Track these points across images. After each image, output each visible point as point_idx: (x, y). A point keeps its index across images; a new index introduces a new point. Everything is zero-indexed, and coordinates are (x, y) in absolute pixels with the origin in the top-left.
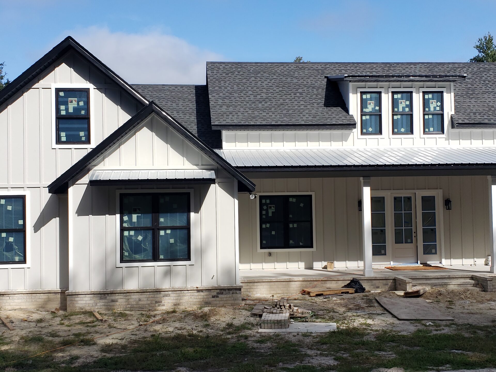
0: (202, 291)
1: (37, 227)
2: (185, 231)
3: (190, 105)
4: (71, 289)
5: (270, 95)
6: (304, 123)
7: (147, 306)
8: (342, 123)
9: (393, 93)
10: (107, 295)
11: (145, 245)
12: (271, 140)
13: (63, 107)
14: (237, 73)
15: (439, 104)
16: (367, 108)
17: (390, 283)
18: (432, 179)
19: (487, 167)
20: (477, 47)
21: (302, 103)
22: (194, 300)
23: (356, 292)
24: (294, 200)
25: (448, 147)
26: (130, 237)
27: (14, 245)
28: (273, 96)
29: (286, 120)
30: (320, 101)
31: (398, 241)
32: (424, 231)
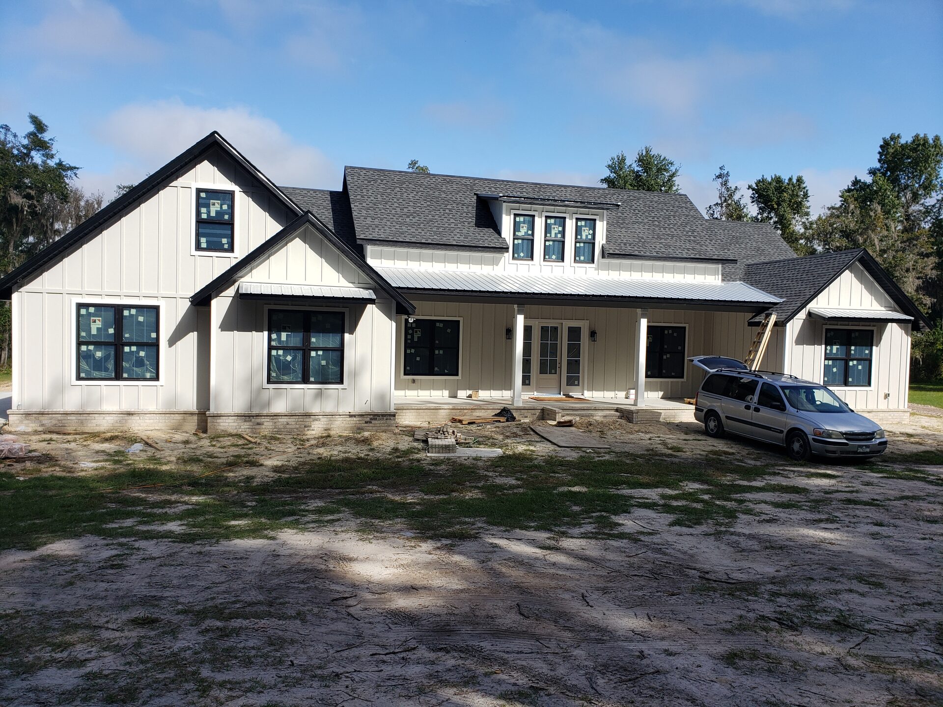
0: (354, 416)
1: (172, 341)
2: (339, 353)
3: (326, 213)
4: (213, 410)
5: (418, 209)
6: (455, 243)
7: (295, 430)
8: (494, 246)
9: (547, 217)
10: (252, 418)
11: (294, 366)
12: (420, 259)
13: (203, 210)
14: (379, 181)
15: (591, 232)
16: (519, 231)
17: (538, 413)
18: (581, 310)
19: (638, 300)
21: (452, 220)
22: (346, 426)
23: (507, 421)
24: (441, 325)
25: (598, 278)
26: (277, 357)
27: (145, 360)
28: (420, 210)
29: (436, 239)
30: (470, 220)
31: (543, 371)
32: (569, 362)
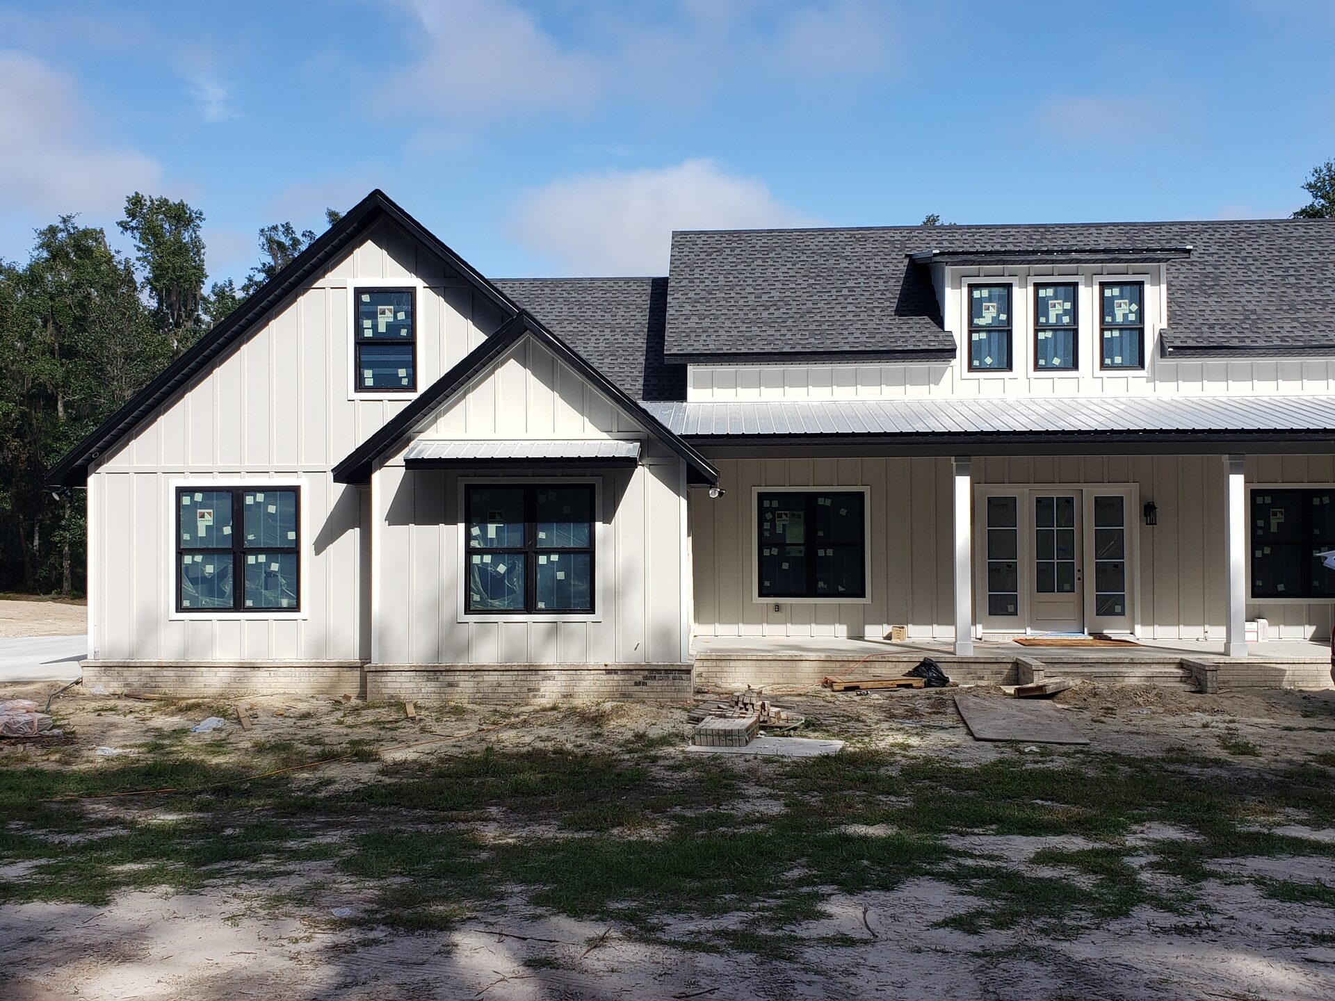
0: (615, 671)
1: (322, 544)
3: (639, 316)
4: (376, 660)
5: (788, 294)
6: (848, 349)
7: (512, 696)
8: (926, 347)
9: (1037, 286)
10: (439, 674)
11: (511, 582)
12: (783, 382)
13: (367, 323)
14: (728, 251)
15: (1134, 307)
16: (981, 316)
17: (1006, 670)
18: (1119, 461)
19: (1216, 436)
20: (1310, 186)
21: (851, 308)
22: (601, 689)
23: (928, 685)
24: (828, 502)
25: (1152, 397)
26: (483, 568)
27: (279, 577)
28: (794, 295)
29: (813, 344)
30: (887, 304)
31: (1044, 586)
32: (1099, 568)
